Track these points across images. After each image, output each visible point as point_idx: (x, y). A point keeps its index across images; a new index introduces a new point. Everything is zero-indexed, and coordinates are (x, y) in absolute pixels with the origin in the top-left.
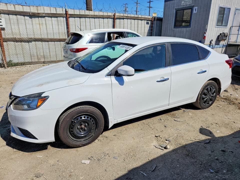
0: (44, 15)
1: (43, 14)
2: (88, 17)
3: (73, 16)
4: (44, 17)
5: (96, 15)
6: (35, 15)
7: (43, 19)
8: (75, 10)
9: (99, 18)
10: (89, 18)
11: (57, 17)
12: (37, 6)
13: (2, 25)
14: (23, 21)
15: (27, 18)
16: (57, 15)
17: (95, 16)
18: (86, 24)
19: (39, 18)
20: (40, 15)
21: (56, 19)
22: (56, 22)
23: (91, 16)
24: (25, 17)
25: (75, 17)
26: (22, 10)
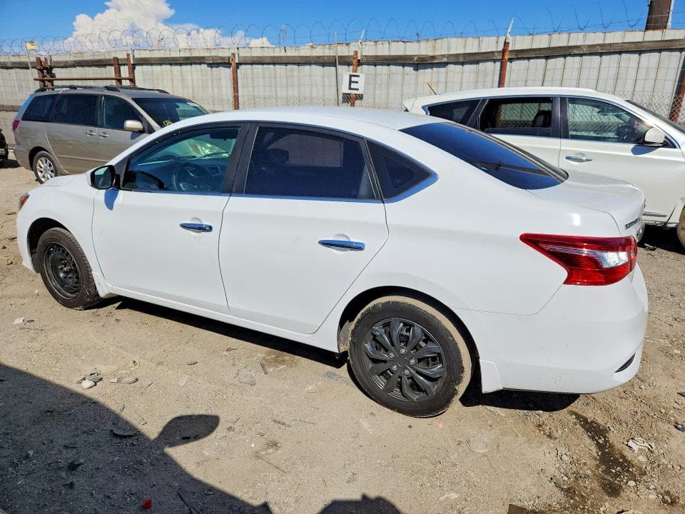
0: (445, 60)
1: (442, 58)
2: (576, 52)
3: (524, 56)
4: (444, 65)
5: (610, 45)
6: (426, 61)
7: (442, 70)
8: (537, 38)
9: (620, 53)
10: (581, 55)
11: (477, 62)
12: (435, 40)
13: (357, 89)
14: (399, 78)
15: (409, 70)
16: (478, 58)
17: (602, 49)
18: (565, 77)
19: (435, 69)
20: (436, 61)
21: (473, 67)
22: (473, 76)
23: (585, 50)
24: (406, 68)
25: (529, 59)
26: (401, 53)
